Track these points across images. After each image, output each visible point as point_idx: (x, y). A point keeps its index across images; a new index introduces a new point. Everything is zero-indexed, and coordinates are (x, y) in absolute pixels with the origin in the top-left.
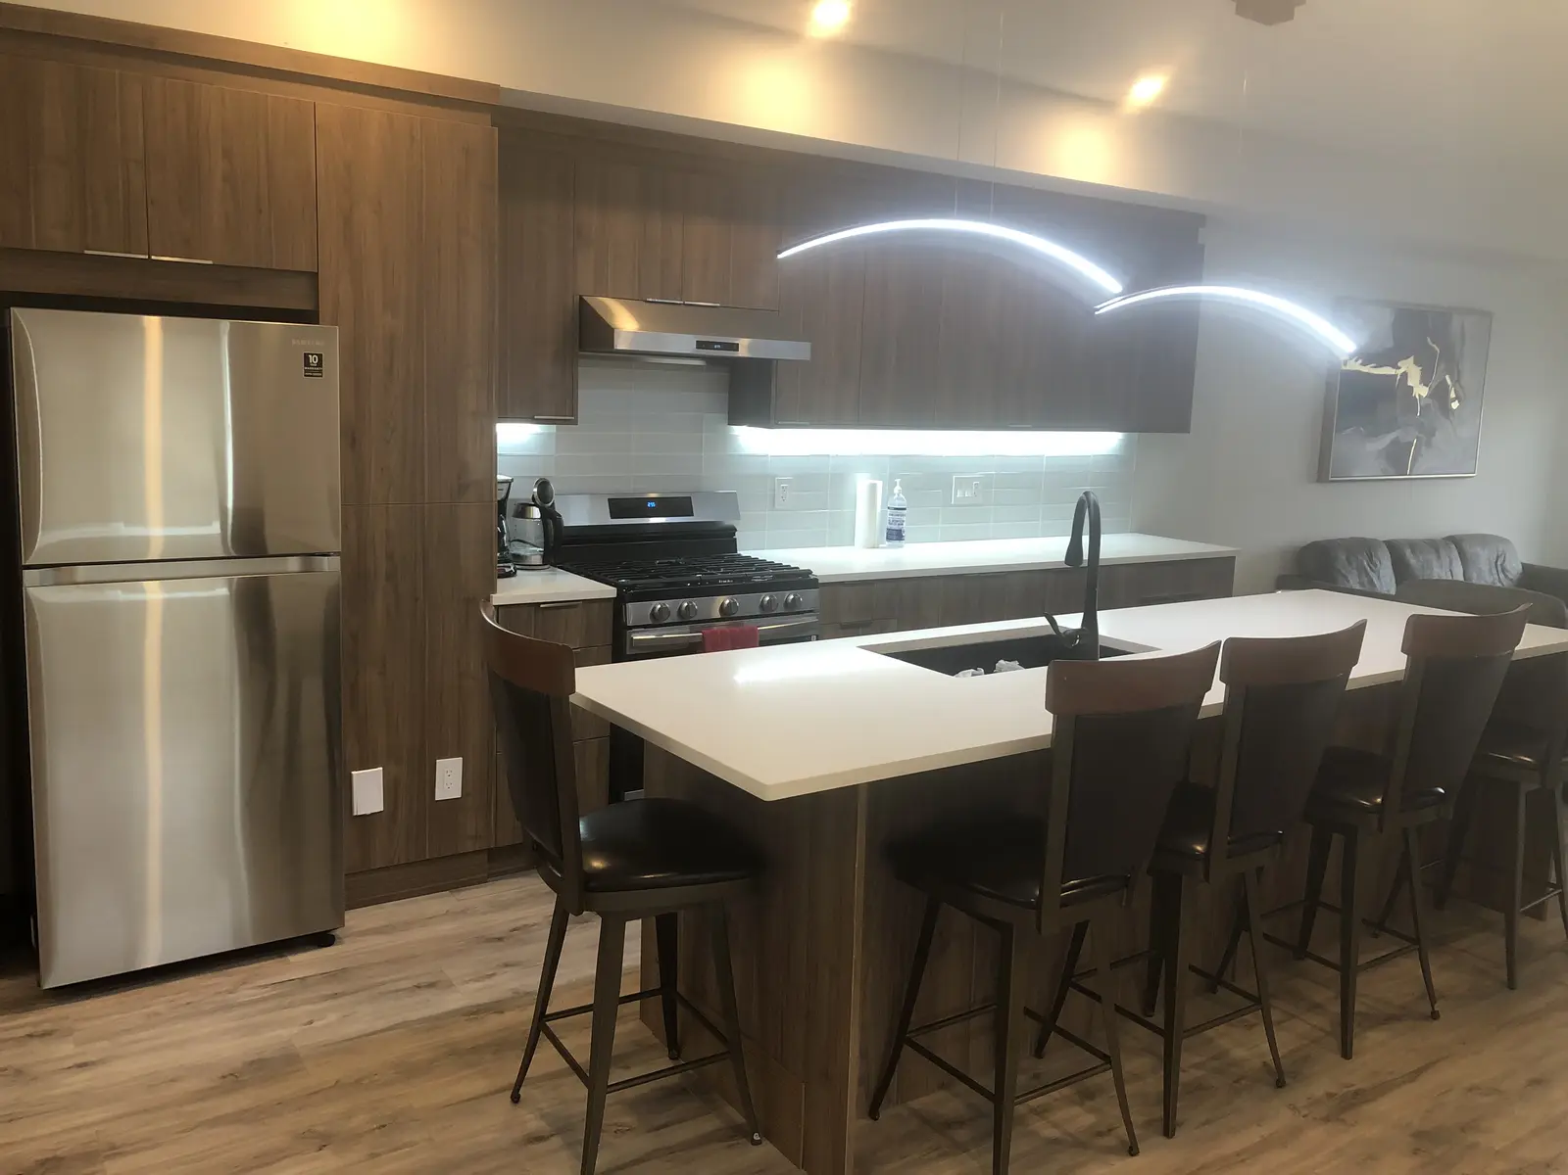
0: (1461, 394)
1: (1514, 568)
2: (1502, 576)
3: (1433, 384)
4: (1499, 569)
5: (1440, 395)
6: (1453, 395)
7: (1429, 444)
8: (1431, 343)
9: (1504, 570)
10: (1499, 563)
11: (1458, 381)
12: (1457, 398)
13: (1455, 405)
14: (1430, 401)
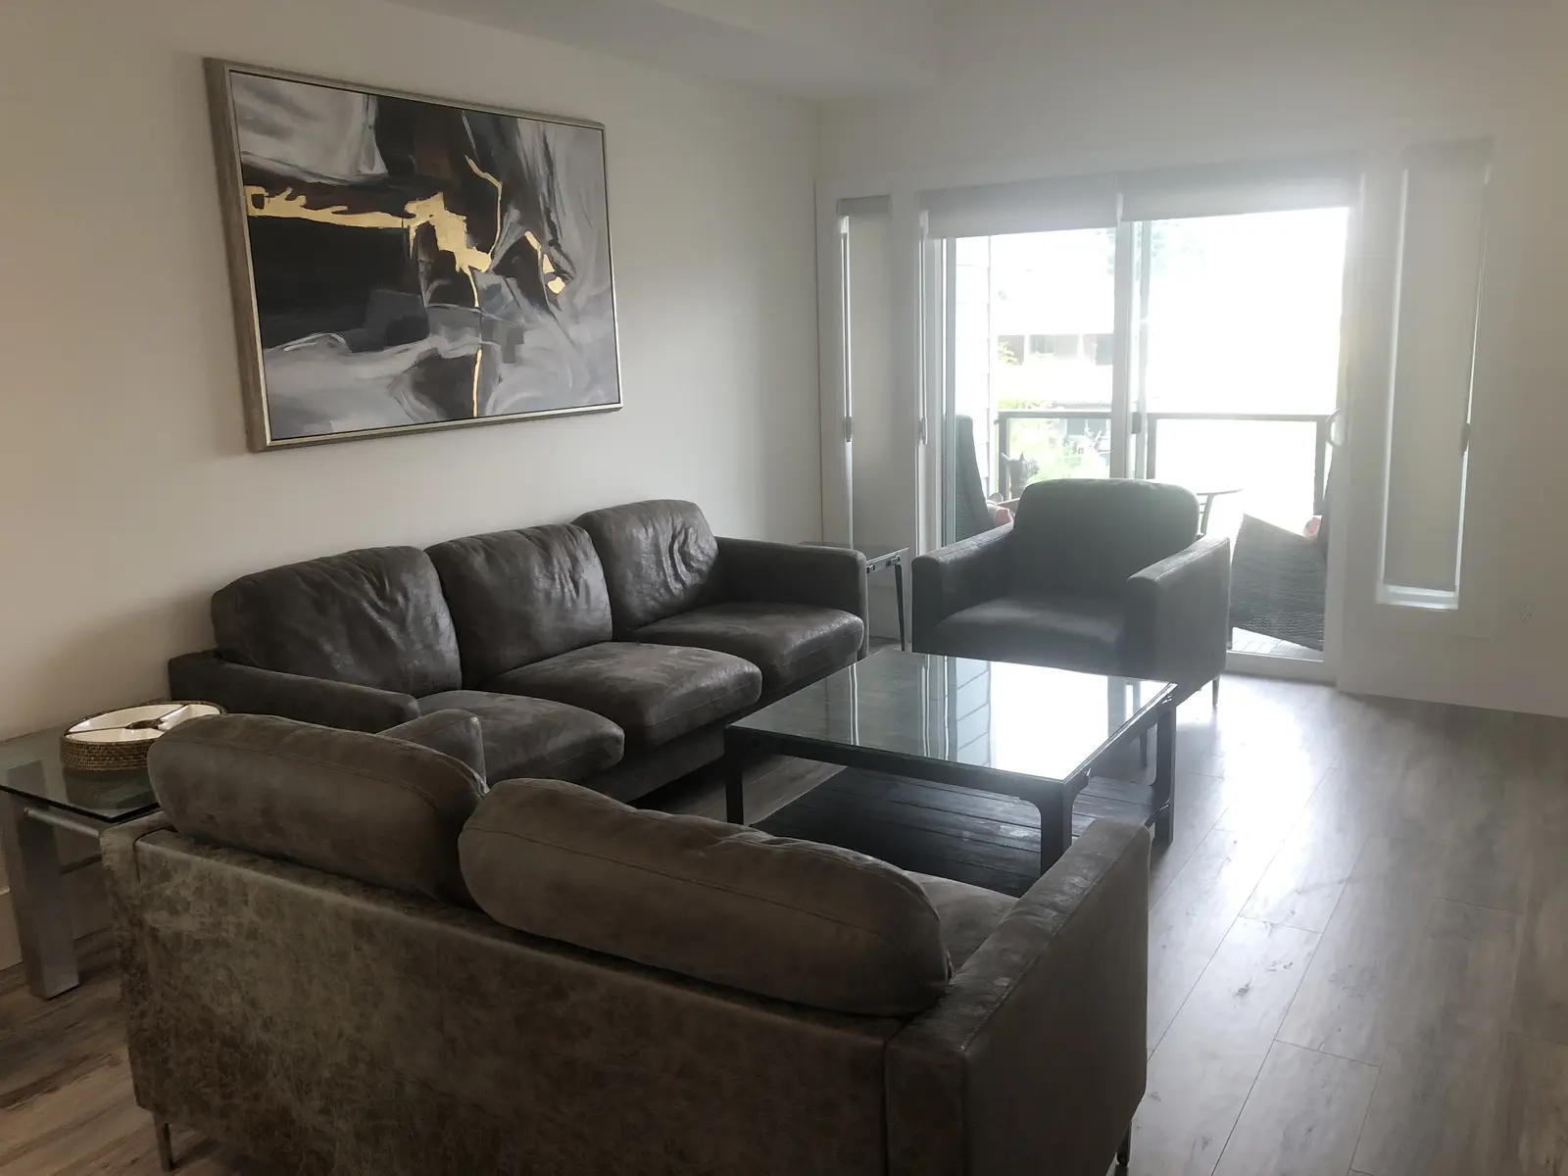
0: (564, 265)
1: (704, 551)
2: (682, 568)
3: (501, 248)
4: (677, 556)
5: (518, 265)
6: (547, 267)
7: (511, 357)
8: (476, 169)
9: (686, 558)
10: (676, 547)
11: (554, 243)
12: (559, 272)
13: (557, 286)
14: (498, 279)
